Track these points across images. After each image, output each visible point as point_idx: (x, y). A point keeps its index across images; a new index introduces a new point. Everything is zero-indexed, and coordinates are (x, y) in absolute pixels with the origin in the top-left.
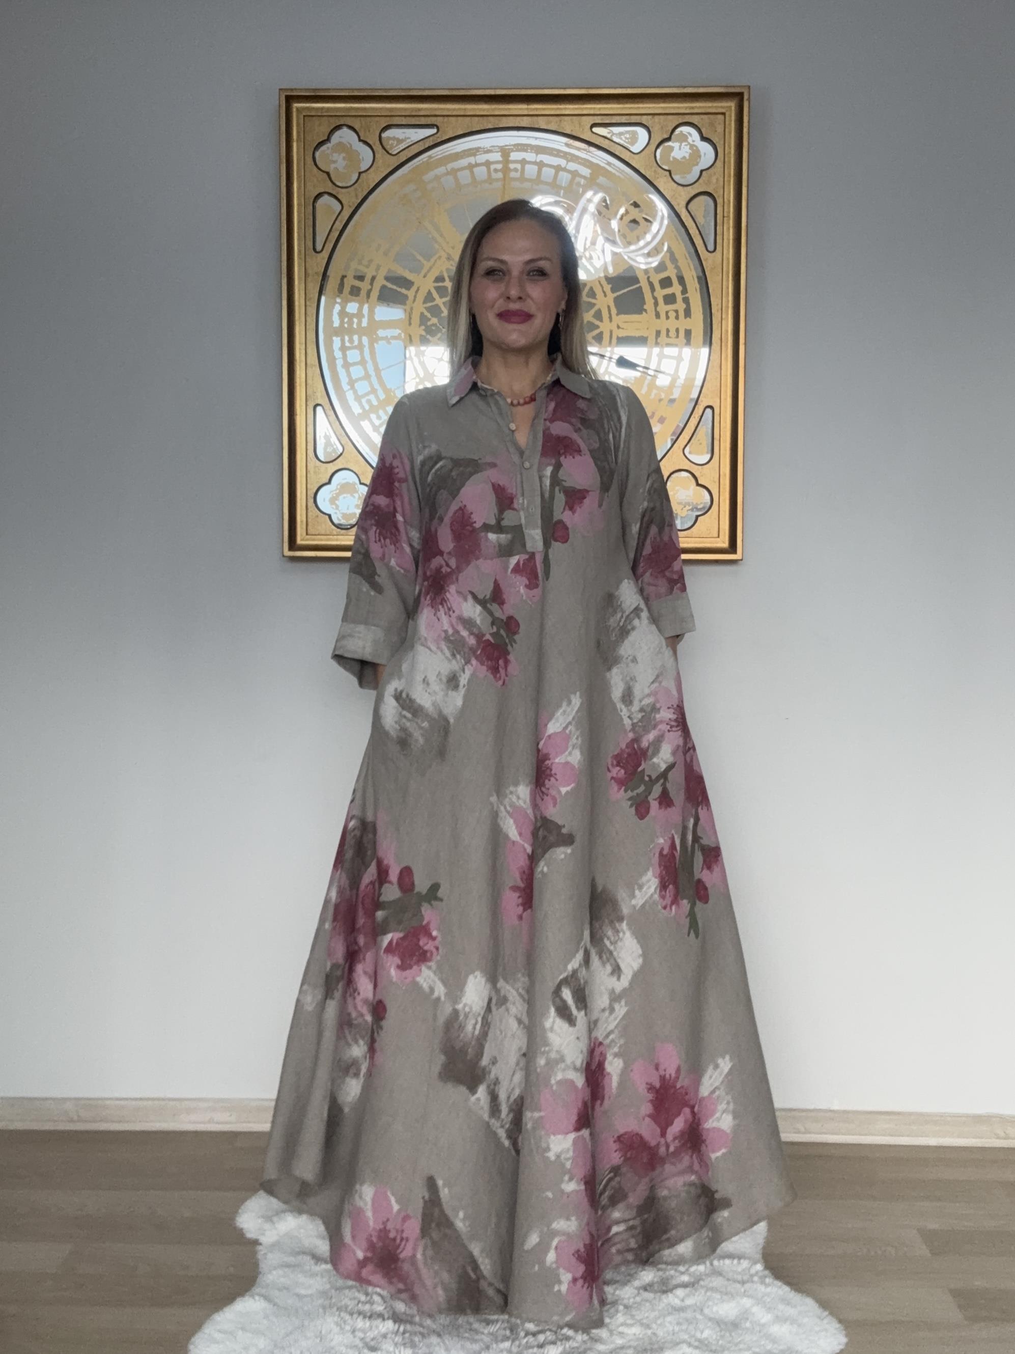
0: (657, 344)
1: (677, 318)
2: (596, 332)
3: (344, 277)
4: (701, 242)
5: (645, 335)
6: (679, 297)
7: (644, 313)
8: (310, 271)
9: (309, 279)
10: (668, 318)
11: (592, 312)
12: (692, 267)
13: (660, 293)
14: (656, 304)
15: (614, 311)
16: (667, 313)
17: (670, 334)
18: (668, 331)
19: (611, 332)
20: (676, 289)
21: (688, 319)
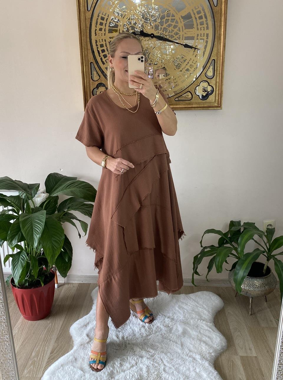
0: (197, 39)
1: (204, 30)
2: (178, 35)
3: (97, 19)
4: (213, 3)
5: (194, 36)
6: (205, 23)
7: (193, 28)
8: (86, 18)
9: (87, 20)
10: (201, 30)
11: (176, 29)
12: (209, 12)
13: (199, 21)
14: (197, 25)
15: (184, 28)
16: (201, 28)
17: (202, 36)
18: (201, 34)
19: (183, 35)
20: (204, 19)
21: (208, 30)
